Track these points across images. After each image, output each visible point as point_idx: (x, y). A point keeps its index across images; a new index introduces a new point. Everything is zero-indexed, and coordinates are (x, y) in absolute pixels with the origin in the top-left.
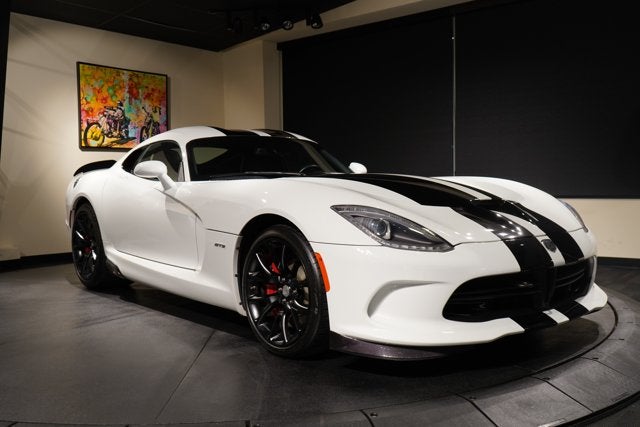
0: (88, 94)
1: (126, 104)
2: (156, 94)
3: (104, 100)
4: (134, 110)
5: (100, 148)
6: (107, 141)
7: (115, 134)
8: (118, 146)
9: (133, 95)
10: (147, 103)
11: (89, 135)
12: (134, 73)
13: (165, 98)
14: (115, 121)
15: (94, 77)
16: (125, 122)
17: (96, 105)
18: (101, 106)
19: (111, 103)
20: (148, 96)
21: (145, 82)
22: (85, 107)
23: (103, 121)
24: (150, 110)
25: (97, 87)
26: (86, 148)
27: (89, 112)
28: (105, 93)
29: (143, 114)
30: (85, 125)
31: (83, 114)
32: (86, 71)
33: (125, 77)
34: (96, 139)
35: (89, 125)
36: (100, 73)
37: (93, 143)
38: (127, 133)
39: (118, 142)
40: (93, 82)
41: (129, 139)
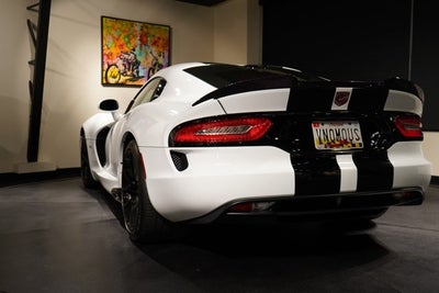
0: (109, 42)
1: (138, 49)
2: (161, 41)
3: (121, 46)
4: (144, 55)
5: (117, 85)
6: (123, 79)
7: (129, 73)
8: (131, 83)
9: (143, 42)
10: (154, 49)
11: (109, 74)
12: (145, 25)
13: (168, 45)
14: (129, 64)
15: (113, 28)
16: (137, 64)
17: (115, 50)
18: (119, 51)
19: (126, 49)
20: (155, 43)
21: (152, 32)
22: (106, 52)
23: (120, 63)
24: (155, 54)
25: (116, 36)
26: (106, 84)
27: (110, 56)
28: (122, 41)
29: (151, 58)
30: (106, 66)
31: (105, 57)
32: (108, 23)
33: (137, 28)
34: (114, 77)
35: (109, 66)
36: (118, 25)
37: (112, 81)
38: (138, 72)
39: (130, 80)
40: (113, 32)
41: (139, 78)
